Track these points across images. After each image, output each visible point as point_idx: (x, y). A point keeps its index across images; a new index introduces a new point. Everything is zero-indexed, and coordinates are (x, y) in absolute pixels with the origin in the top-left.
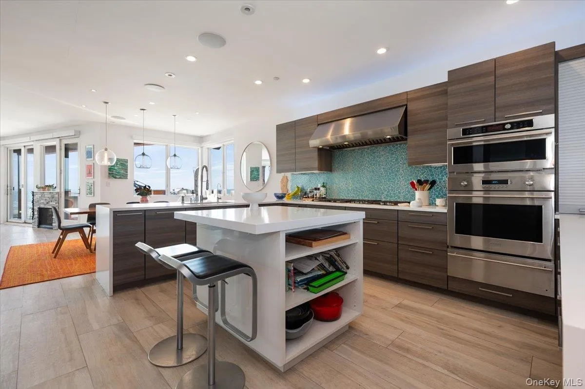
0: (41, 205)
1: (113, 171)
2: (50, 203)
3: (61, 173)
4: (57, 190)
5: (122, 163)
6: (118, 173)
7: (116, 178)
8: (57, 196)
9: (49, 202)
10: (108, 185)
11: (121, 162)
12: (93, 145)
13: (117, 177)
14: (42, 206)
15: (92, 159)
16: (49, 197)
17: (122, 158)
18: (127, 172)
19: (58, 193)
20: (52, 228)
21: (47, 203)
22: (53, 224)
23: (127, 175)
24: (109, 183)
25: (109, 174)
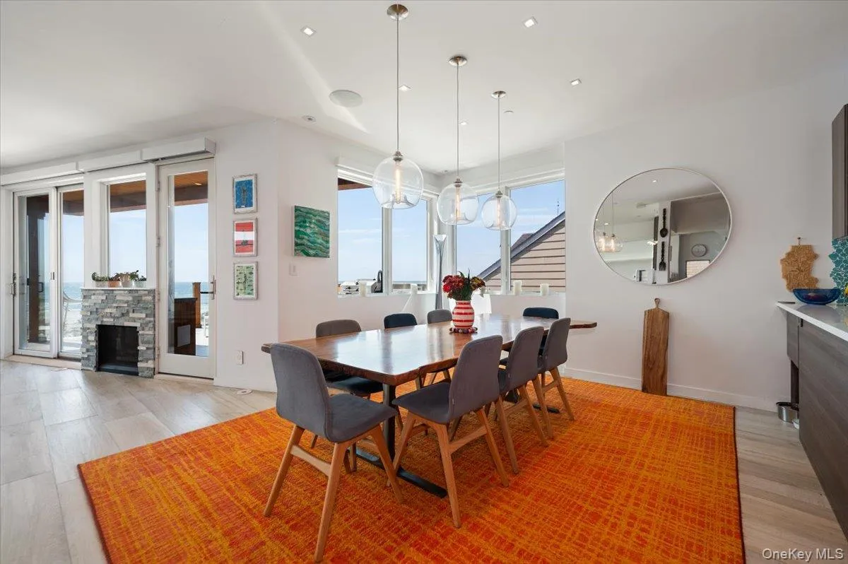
0: (105, 320)
1: (302, 239)
2: (131, 315)
3: (159, 245)
4: (150, 285)
5: (319, 221)
6: (312, 243)
7: (308, 255)
8: (150, 298)
9: (128, 312)
10: (293, 270)
11: (317, 218)
12: (256, 175)
13: (312, 252)
14: (108, 321)
15: (253, 208)
16: (127, 302)
17: (320, 209)
18: (327, 242)
19: (151, 292)
20: (136, 374)
21: (123, 315)
22: (140, 365)
23: (328, 248)
24: (294, 267)
25: (297, 244)
